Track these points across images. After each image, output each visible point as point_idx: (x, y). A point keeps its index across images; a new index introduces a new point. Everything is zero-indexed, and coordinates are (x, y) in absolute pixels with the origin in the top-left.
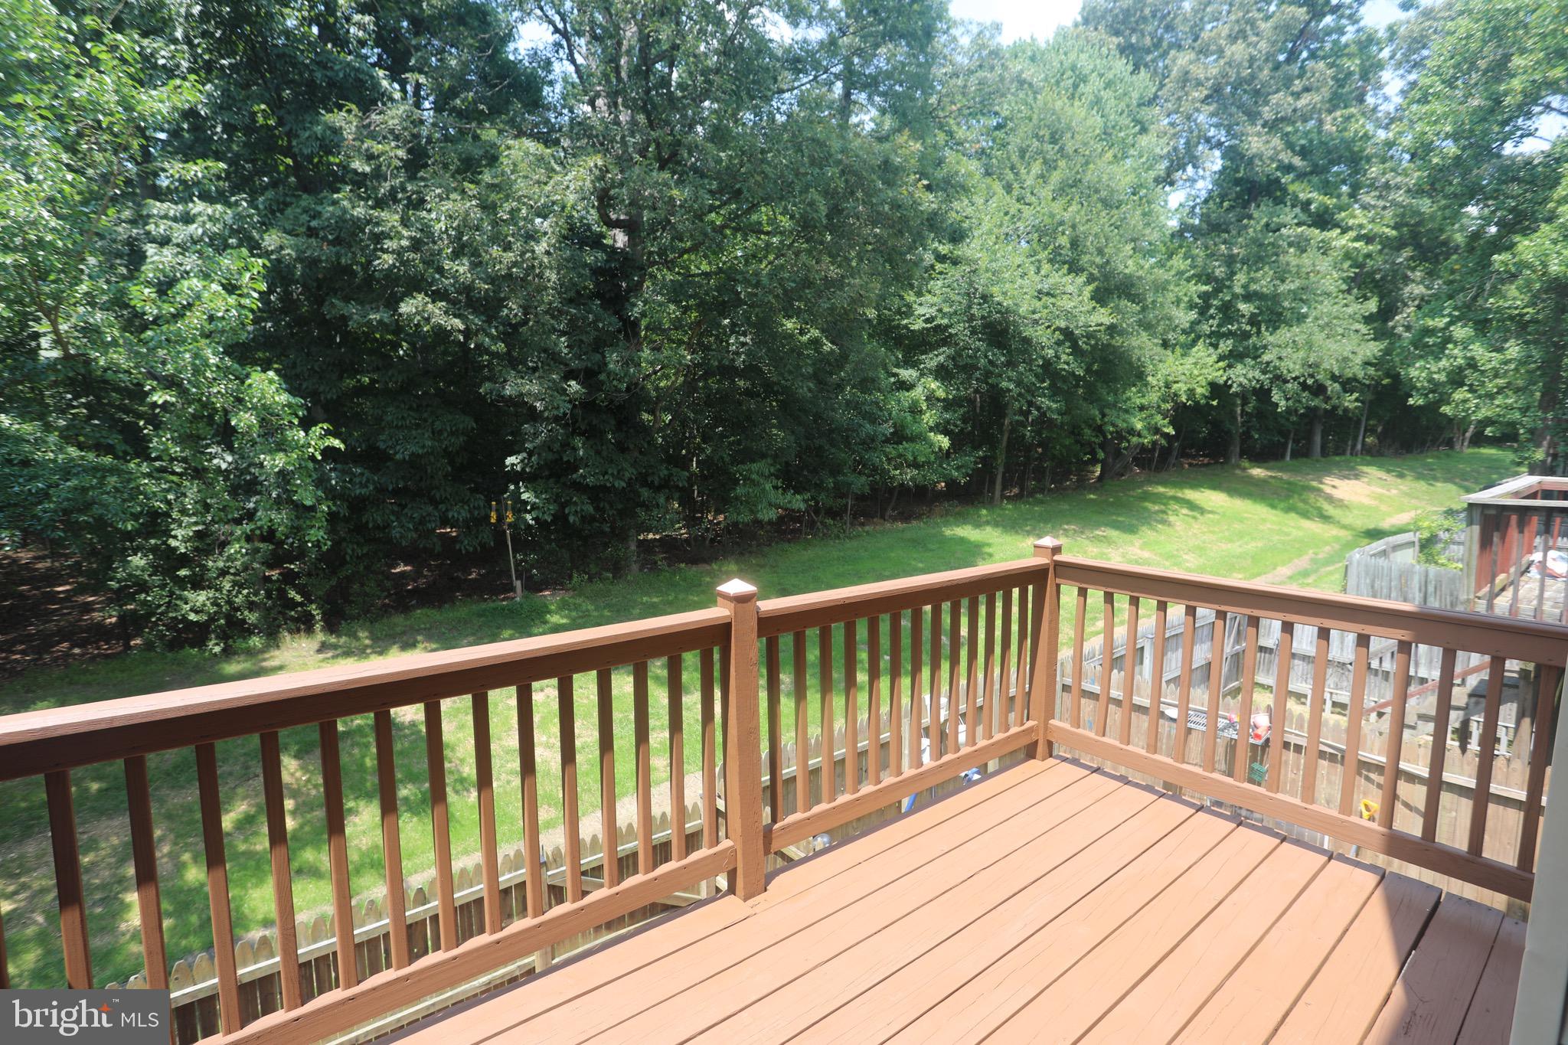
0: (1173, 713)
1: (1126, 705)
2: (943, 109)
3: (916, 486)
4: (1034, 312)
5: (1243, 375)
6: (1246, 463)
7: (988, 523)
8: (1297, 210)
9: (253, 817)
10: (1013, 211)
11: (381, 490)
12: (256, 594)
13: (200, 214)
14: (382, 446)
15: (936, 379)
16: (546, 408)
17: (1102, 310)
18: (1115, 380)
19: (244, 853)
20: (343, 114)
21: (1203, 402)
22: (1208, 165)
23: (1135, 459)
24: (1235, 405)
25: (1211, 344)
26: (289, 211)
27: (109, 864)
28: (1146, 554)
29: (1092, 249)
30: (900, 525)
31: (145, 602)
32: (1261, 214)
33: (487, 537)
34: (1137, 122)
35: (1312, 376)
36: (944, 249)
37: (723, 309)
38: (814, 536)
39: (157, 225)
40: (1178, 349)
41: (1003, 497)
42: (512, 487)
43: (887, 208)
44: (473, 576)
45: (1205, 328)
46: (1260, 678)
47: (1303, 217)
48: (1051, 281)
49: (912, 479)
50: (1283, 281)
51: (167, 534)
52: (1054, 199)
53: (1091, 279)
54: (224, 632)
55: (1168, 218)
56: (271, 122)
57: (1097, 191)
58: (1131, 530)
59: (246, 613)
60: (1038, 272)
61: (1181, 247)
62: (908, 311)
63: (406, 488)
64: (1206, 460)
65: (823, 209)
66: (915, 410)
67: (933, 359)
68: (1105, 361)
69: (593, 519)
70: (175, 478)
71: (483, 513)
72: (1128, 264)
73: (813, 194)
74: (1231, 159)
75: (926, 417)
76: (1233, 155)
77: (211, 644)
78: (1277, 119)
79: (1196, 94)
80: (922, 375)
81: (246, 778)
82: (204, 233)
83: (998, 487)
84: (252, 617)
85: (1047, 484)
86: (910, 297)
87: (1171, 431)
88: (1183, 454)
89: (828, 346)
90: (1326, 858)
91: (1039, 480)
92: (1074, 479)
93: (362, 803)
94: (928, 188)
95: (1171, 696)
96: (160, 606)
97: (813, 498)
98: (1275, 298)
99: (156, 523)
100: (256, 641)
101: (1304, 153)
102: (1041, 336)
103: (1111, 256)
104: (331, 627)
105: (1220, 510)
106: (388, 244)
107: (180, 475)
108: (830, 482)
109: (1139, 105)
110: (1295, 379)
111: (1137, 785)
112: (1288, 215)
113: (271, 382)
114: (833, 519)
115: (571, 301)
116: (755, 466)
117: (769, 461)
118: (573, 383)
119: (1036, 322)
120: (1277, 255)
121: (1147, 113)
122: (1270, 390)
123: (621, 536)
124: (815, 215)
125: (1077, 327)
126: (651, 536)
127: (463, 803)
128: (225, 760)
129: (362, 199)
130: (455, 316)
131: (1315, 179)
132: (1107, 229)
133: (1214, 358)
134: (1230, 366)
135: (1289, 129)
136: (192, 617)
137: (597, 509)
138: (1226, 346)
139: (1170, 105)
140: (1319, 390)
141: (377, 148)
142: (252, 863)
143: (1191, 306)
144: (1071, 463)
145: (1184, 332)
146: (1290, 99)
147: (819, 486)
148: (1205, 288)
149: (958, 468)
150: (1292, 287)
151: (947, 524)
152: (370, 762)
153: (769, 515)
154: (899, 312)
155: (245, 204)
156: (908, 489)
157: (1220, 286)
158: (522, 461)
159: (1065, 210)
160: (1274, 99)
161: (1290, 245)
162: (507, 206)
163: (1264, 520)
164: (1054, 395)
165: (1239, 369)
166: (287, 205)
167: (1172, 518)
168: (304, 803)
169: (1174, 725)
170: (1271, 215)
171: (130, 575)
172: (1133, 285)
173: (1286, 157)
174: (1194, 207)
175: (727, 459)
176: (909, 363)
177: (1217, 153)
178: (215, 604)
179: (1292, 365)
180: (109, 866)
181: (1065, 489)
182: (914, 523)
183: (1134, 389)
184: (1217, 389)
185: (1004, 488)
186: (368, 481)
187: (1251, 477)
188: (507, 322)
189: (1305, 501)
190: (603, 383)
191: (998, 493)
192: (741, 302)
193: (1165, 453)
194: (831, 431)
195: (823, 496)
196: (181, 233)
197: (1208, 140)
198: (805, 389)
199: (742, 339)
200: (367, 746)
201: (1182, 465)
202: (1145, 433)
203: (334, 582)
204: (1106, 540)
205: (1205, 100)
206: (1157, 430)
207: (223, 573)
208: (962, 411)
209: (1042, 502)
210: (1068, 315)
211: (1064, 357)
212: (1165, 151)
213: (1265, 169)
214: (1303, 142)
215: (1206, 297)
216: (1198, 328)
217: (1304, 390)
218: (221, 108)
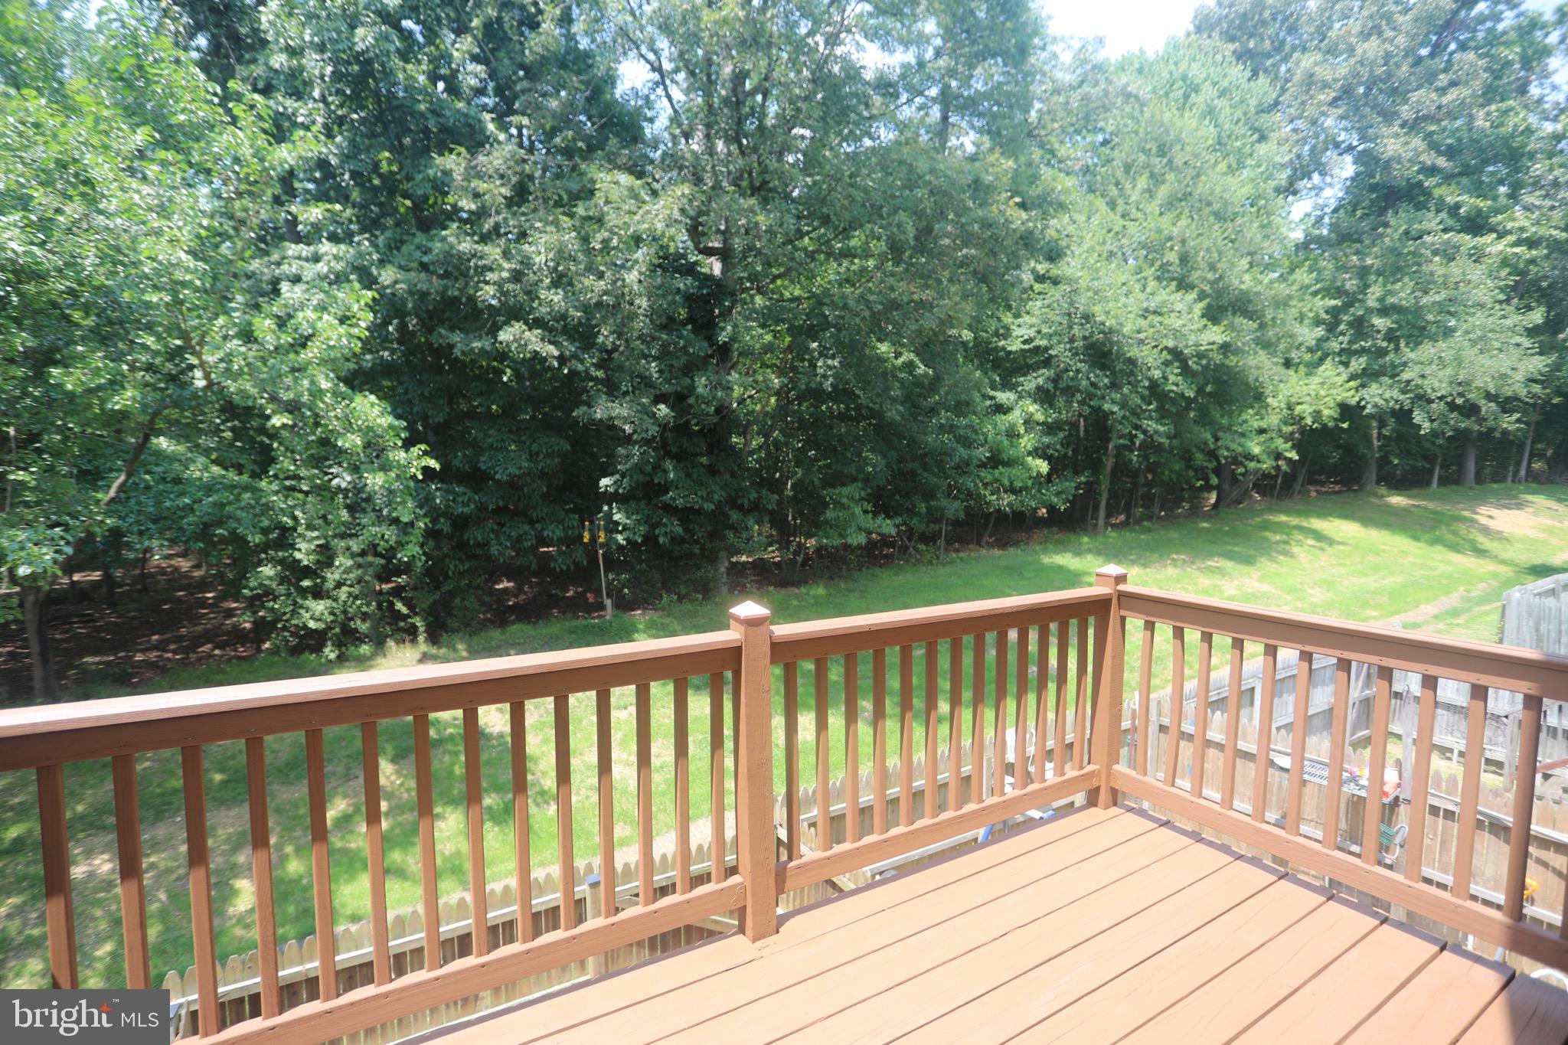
0: (1285, 762)
1: (1229, 751)
2: (1044, 128)
3: (1014, 512)
4: (1139, 332)
5: (1378, 395)
6: (1383, 490)
7: (1089, 551)
8: (1444, 215)
9: (350, 816)
10: (1117, 228)
11: (482, 508)
12: (368, 605)
13: (326, 254)
14: (483, 467)
15: (1035, 401)
16: (635, 432)
17: (1215, 328)
18: (1230, 402)
19: (339, 850)
20: (453, 157)
21: (1331, 424)
22: (1336, 171)
23: (1255, 485)
24: (1369, 427)
25: (1341, 363)
26: (404, 248)
27: (224, 851)
28: (1265, 588)
29: (1202, 264)
30: (996, 552)
31: (272, 609)
32: (1398, 222)
33: (580, 555)
34: (1255, 130)
35: (1461, 395)
36: (1041, 268)
37: (813, 333)
38: (907, 561)
39: (290, 265)
40: (1302, 369)
41: (1107, 524)
42: (606, 508)
43: (976, 227)
44: (570, 594)
45: (1334, 345)
46: (1395, 728)
47: (1450, 222)
48: (1158, 299)
49: (1009, 505)
50: (1426, 293)
51: (293, 546)
52: (1161, 214)
53: (1202, 296)
54: (339, 639)
55: (1290, 229)
56: (395, 168)
57: (1209, 204)
58: (1248, 561)
59: (359, 622)
60: (1144, 287)
61: (1306, 259)
62: (1007, 333)
63: (506, 507)
64: (1337, 488)
65: (911, 232)
66: (1012, 434)
67: (1031, 382)
68: (1218, 382)
69: (683, 541)
70: (300, 496)
71: (576, 532)
72: (1243, 279)
73: (902, 216)
74: (1364, 164)
75: (1023, 441)
76: (1367, 160)
77: (327, 650)
78: (1417, 118)
79: (1322, 97)
80: (1020, 398)
81: (348, 778)
82: (330, 271)
83: (1102, 514)
84: (363, 627)
85: (1156, 511)
86: (1007, 318)
87: (1294, 455)
88: (1311, 481)
89: (921, 368)
90: (1437, 948)
91: (1146, 507)
92: (1186, 505)
93: (449, 809)
94: (1023, 206)
95: (1282, 743)
96: (285, 613)
97: (904, 524)
98: (1418, 311)
99: (284, 538)
100: (365, 649)
101: (1451, 153)
102: (1150, 359)
103: (1224, 271)
104: (433, 639)
105: (1351, 542)
106: (490, 276)
107: (307, 493)
108: (922, 507)
109: (1257, 113)
110: (1441, 398)
111: (1211, 844)
112: (1431, 221)
113: (373, 405)
114: (927, 544)
115: (663, 327)
116: (845, 490)
117: (860, 485)
118: (662, 406)
119: (1141, 342)
120: (1419, 264)
121: (1265, 121)
122: (1411, 411)
123: (712, 558)
124: (902, 237)
125: (1187, 346)
126: (744, 558)
127: (544, 816)
128: (330, 760)
129: (468, 234)
130: (550, 342)
131: (1465, 181)
132: (1220, 242)
133: (1344, 377)
134: (1363, 386)
135: (1433, 128)
136: (312, 624)
137: (686, 530)
138: (1358, 364)
139: (1292, 110)
140: (1470, 410)
141: (482, 186)
142: (345, 860)
143: (1317, 322)
144: (1183, 489)
145: (1310, 350)
146: (1434, 96)
147: (911, 511)
148: (1333, 302)
149: (1058, 494)
150: (1437, 298)
151: (1046, 551)
152: (459, 770)
153: (858, 539)
154: (996, 334)
155: (366, 243)
156: (1006, 515)
157: (1351, 300)
158: (615, 483)
159: (1174, 224)
160: (1414, 97)
161: (1435, 253)
162: (599, 237)
163: (1405, 553)
164: (1162, 417)
165: (1374, 389)
166: (402, 242)
167: (1295, 549)
168: (397, 807)
169: (1286, 775)
170: (1410, 222)
171: (261, 584)
172: (1250, 301)
173: (1429, 158)
174: (1321, 218)
175: (817, 482)
176: (1007, 385)
177: (1348, 159)
178: (332, 613)
179: (1438, 383)
180: (224, 853)
181: (1178, 516)
182: (1012, 550)
183: (1250, 411)
184: (1347, 411)
185: (1109, 515)
186: (469, 500)
187: (1389, 506)
188: (603, 349)
189: (1455, 533)
190: (691, 406)
191: (1101, 521)
192: (829, 325)
193: (1289, 480)
194: (925, 455)
195: (915, 520)
196: (310, 271)
197: (1337, 145)
198: (895, 413)
199: (830, 362)
200: (456, 754)
201: (1309, 491)
202: (1264, 457)
203: (437, 596)
204: (1221, 571)
205: (1333, 103)
206: (1278, 456)
207: (339, 585)
208: (1061, 435)
209: (1149, 530)
210: (1176, 333)
211: (1172, 378)
212: (1287, 158)
213: (1401, 173)
214: (1449, 141)
215: (1334, 312)
216: (1326, 345)
217: (1452, 411)
218: (348, 157)
